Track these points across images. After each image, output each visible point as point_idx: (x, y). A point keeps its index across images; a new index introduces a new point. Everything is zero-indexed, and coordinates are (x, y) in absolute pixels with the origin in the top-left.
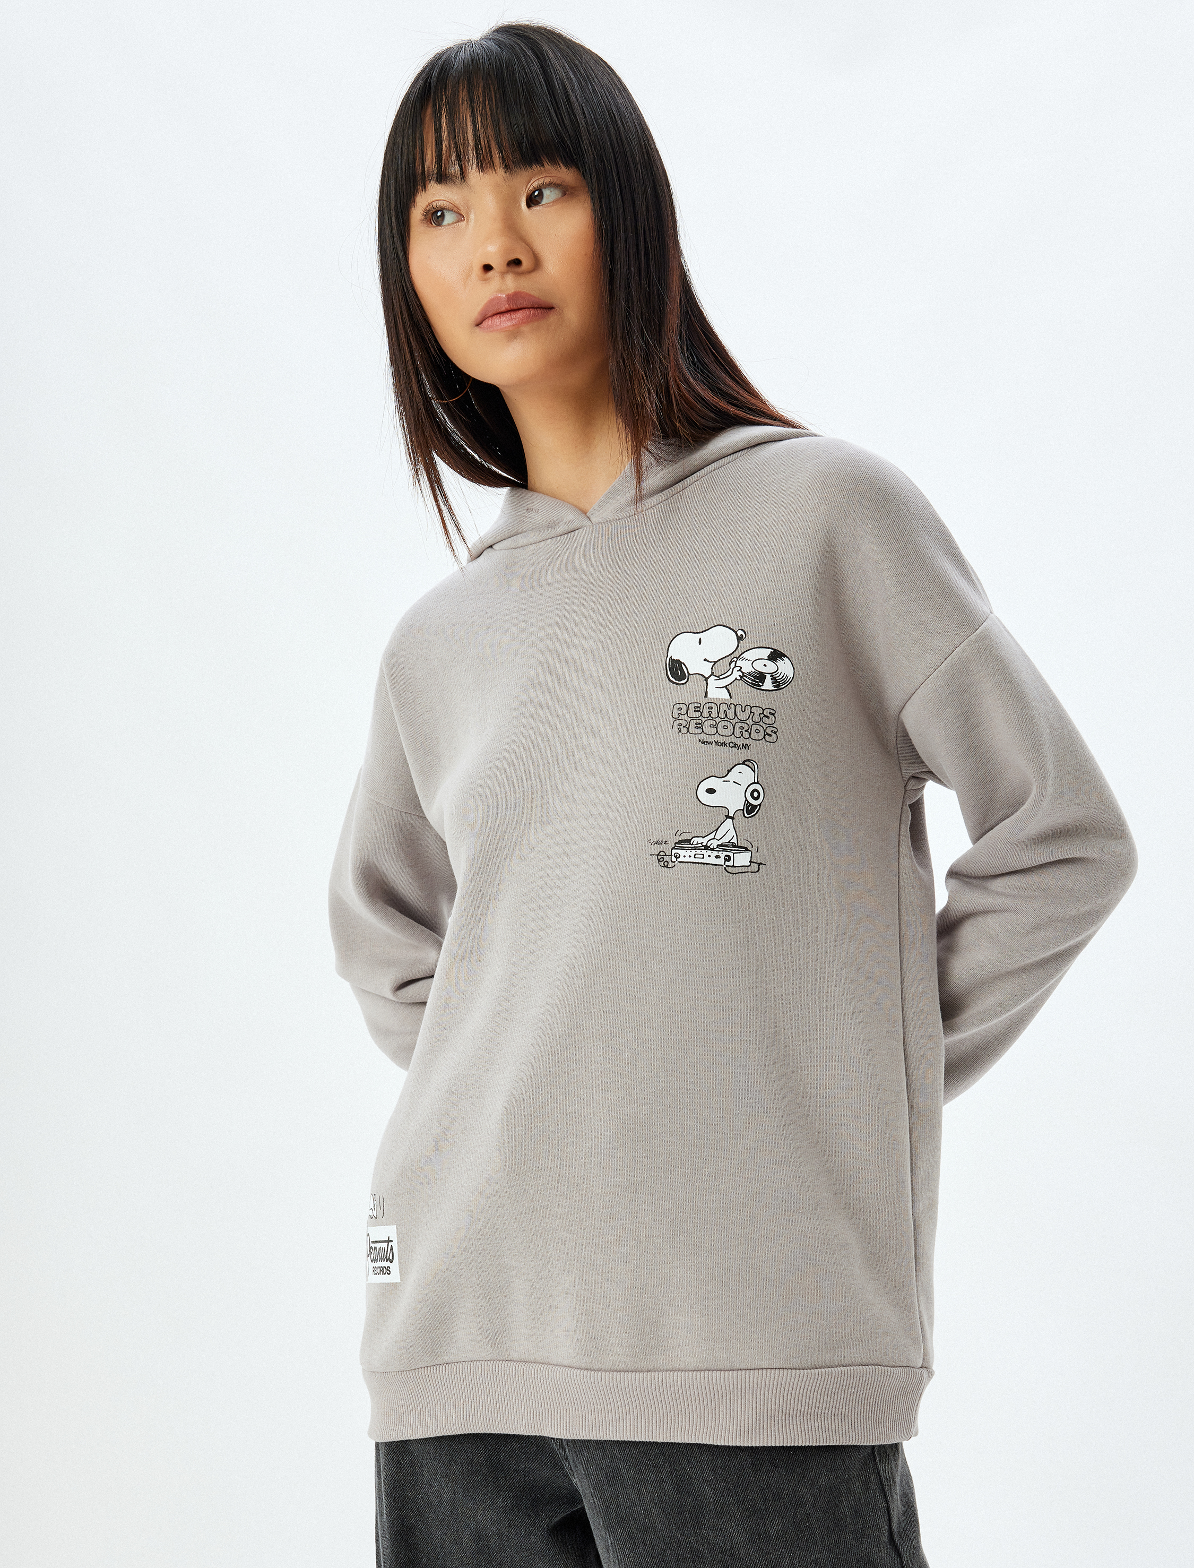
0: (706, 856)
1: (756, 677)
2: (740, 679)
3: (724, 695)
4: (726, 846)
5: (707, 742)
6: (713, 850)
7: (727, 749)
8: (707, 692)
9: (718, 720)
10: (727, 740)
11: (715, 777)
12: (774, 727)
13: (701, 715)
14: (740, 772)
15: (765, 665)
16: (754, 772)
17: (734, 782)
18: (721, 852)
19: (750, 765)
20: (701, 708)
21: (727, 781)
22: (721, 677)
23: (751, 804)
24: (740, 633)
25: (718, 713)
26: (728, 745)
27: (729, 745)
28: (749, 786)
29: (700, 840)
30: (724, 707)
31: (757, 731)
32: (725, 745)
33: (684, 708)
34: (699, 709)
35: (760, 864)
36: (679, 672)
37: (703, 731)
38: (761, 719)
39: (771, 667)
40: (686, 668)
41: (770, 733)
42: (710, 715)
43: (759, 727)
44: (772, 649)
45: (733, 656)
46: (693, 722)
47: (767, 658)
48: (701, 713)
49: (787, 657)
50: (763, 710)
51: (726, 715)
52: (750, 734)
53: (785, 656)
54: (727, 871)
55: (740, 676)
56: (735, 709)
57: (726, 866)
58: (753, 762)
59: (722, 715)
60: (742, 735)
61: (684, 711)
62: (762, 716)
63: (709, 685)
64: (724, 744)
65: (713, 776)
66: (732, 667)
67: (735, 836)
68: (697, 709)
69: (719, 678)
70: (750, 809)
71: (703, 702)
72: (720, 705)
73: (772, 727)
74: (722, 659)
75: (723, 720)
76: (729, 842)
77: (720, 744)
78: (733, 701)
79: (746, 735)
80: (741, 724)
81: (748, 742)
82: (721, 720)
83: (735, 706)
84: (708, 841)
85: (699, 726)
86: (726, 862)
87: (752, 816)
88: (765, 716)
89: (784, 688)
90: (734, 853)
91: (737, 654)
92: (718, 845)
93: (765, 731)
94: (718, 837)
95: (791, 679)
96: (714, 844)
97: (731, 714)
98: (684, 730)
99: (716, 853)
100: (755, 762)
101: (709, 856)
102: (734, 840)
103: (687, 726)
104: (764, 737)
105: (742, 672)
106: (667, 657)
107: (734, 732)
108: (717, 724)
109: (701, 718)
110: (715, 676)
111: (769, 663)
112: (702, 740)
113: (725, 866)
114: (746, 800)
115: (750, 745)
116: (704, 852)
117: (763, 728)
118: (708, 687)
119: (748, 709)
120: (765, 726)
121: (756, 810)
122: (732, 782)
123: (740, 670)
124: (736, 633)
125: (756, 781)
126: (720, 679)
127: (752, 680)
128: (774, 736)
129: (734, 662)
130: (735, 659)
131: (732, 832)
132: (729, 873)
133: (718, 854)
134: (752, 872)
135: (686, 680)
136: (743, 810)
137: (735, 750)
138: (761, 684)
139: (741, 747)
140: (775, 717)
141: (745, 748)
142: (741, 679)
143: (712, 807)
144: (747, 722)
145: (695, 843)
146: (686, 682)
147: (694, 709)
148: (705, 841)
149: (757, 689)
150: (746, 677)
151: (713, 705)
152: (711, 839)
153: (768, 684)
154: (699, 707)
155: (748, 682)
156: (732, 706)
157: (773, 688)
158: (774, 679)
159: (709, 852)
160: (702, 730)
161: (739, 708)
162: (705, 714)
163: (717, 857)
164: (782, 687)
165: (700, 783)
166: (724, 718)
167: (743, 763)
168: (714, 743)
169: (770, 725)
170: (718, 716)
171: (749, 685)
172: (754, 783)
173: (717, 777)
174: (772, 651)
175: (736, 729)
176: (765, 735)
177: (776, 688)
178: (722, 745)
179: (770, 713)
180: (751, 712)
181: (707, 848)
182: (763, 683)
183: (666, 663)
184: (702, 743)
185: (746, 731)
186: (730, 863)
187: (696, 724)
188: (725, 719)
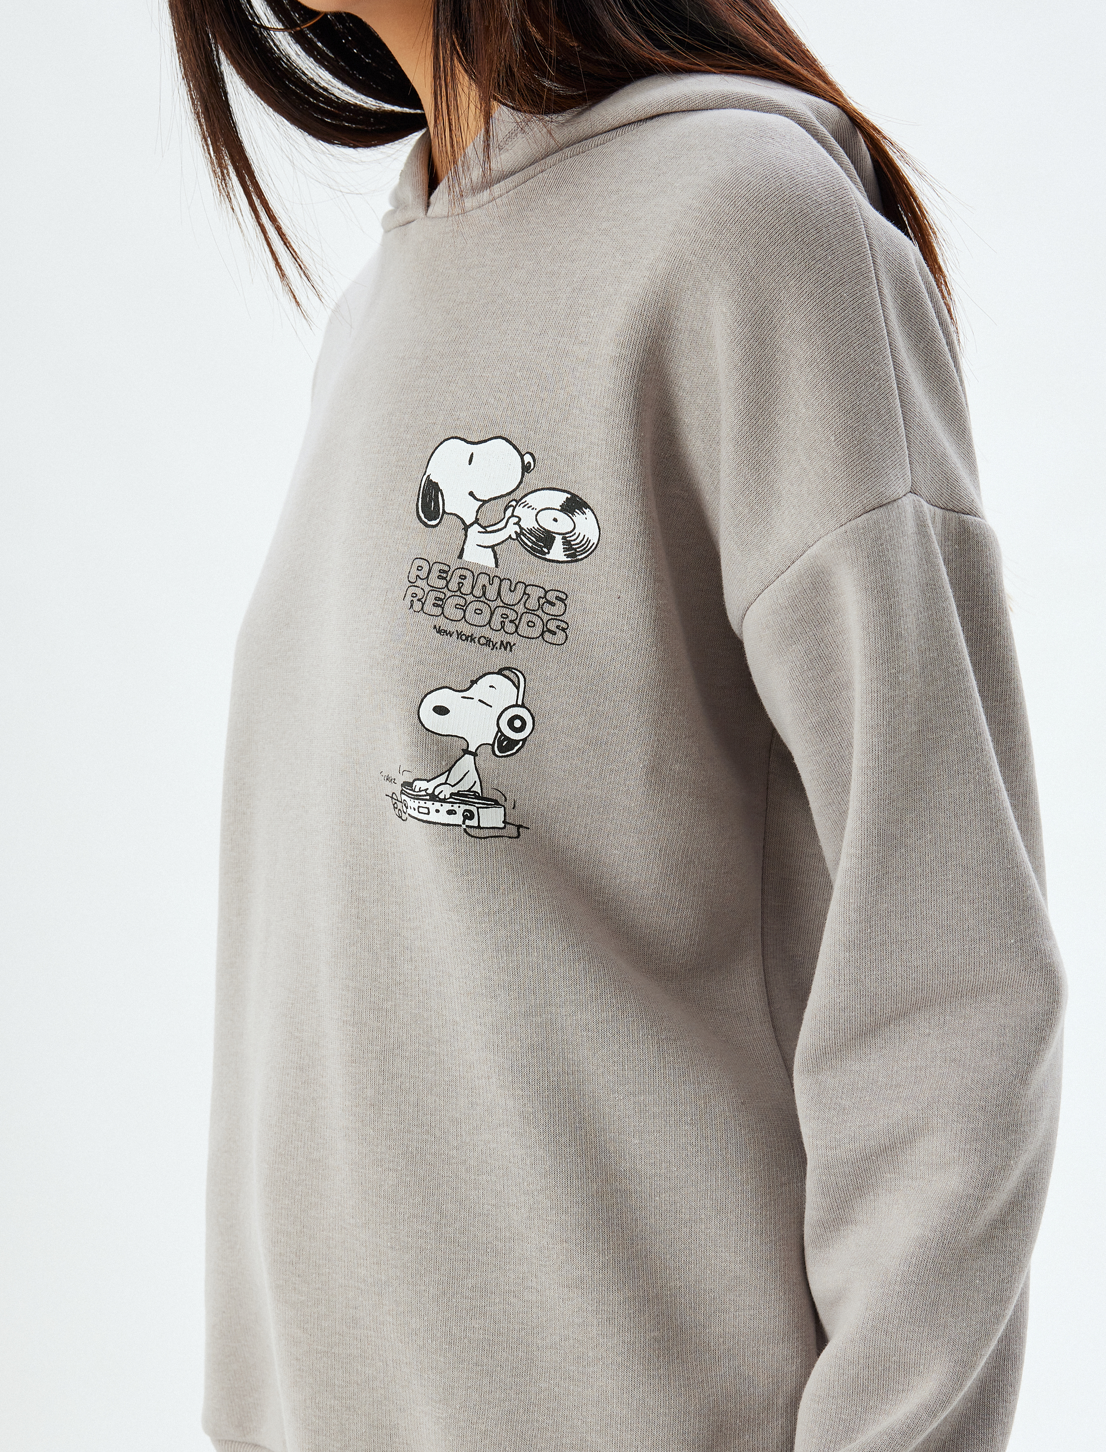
0: (432, 811)
1: (539, 539)
2: (515, 537)
3: (486, 559)
4: (465, 796)
5: (445, 631)
6: (444, 801)
7: (473, 647)
8: (462, 550)
9: (470, 598)
10: (477, 632)
11: (450, 688)
12: (561, 621)
13: (447, 586)
14: (490, 686)
15: (555, 520)
16: (518, 688)
17: (480, 701)
18: (458, 805)
19: (512, 676)
20: (450, 573)
21: (468, 698)
22: (489, 529)
23: (507, 738)
24: (528, 458)
25: (473, 588)
26: (476, 640)
27: (479, 641)
28: (506, 709)
29: (422, 785)
30: (483, 580)
31: (530, 624)
32: (473, 640)
33: (426, 568)
34: (445, 575)
35: (519, 827)
36: (433, 504)
37: (443, 613)
38: (541, 607)
39: (564, 524)
40: (443, 500)
41: (553, 629)
42: (459, 589)
43: (535, 619)
44: (568, 492)
45: (512, 497)
46: (433, 595)
47: (560, 508)
48: (448, 583)
49: (590, 508)
50: (546, 592)
51: (484, 594)
52: (517, 627)
53: (588, 507)
54: (469, 835)
55: (516, 532)
56: (500, 585)
57: (466, 826)
58: (516, 671)
59: (478, 592)
60: (503, 627)
61: (423, 574)
62: (542, 601)
63: (468, 539)
64: (471, 638)
65: (446, 687)
66: (507, 516)
67: (478, 783)
68: (443, 575)
69: (485, 530)
70: (504, 745)
71: (455, 563)
72: (478, 575)
73: (559, 620)
74: (495, 498)
75: (478, 599)
76: (469, 790)
77: (464, 638)
78: (499, 572)
79: (510, 628)
80: (505, 611)
81: (512, 639)
82: (475, 599)
83: (501, 581)
84: (436, 787)
85: (440, 603)
86: (467, 820)
87: (508, 756)
88: (549, 602)
89: (582, 559)
90: (478, 808)
91: (518, 495)
92: (452, 794)
93: (545, 625)
94: (452, 781)
95: (594, 546)
96: (446, 791)
97: (491, 593)
98: (417, 606)
99: (448, 807)
100: (521, 672)
101: (438, 811)
102: (477, 788)
103: (423, 600)
104: (542, 635)
105: (520, 526)
106: (425, 474)
107: (490, 621)
108: (467, 605)
109: (445, 590)
110: (480, 525)
111: (561, 516)
112: (437, 627)
113: (464, 826)
114: (499, 730)
115: (514, 644)
116: (429, 804)
117: (542, 621)
118: (467, 542)
119: (521, 587)
120: (546, 618)
121: (516, 748)
122: (476, 699)
123: (517, 523)
124: (522, 456)
125: (520, 703)
126: (487, 532)
127: (533, 542)
128: (561, 635)
129: (512, 508)
130: (514, 503)
131: (473, 776)
132: (472, 836)
133: (452, 808)
134: (510, 837)
135: (438, 520)
136: (493, 745)
137: (487, 650)
138: (546, 550)
139: (498, 645)
140: (566, 605)
141: (505, 649)
142: (517, 539)
143: (441, 735)
144: (515, 608)
145: (417, 790)
146: (437, 525)
147: (438, 574)
148: (430, 786)
149: (539, 557)
150: (525, 535)
151: (468, 574)
152: (441, 784)
153: (557, 551)
154: (446, 572)
155: (526, 544)
156: (496, 580)
157: (565, 559)
158: (567, 543)
159: (437, 805)
160: (443, 610)
161: (506, 584)
162: (453, 586)
163: (450, 812)
164: (580, 557)
165: (425, 696)
166: (480, 597)
167: (500, 672)
168: (455, 636)
169: (555, 617)
170: (472, 593)
171: (526, 549)
172: (516, 705)
173: (454, 690)
174: (569, 496)
175: (494, 617)
176: (543, 632)
177: (569, 559)
178: (467, 639)
179: (557, 598)
180: (525, 593)
181: (433, 798)
182: (549, 549)
183: (421, 485)
184: (437, 632)
185: (511, 621)
186: (474, 823)
187: (435, 599)
188: (482, 599)
